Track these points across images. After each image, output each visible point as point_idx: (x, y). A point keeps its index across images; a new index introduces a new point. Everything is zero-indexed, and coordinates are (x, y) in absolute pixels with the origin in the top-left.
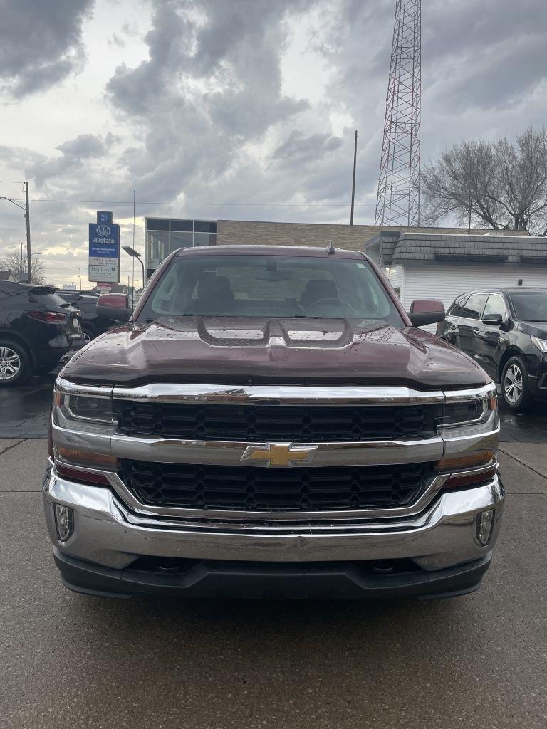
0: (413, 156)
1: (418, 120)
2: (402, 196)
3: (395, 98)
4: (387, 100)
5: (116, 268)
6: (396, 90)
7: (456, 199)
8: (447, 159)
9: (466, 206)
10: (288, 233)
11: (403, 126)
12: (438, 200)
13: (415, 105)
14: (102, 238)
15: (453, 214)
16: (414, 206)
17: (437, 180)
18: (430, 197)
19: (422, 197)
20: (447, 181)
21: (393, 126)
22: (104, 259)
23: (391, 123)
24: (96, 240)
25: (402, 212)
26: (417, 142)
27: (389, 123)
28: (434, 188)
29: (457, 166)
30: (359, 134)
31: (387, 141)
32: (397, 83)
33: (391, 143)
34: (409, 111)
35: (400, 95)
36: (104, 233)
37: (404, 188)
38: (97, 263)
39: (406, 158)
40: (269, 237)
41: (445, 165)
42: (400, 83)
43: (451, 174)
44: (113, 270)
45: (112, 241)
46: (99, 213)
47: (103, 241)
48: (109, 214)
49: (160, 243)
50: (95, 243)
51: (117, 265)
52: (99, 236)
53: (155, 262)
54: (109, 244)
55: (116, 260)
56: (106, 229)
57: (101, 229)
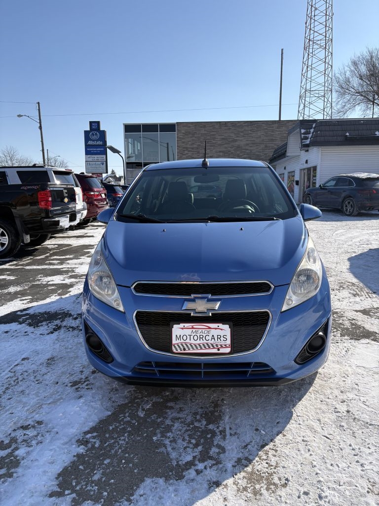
0: (327, 65)
1: (331, 37)
2: (318, 97)
3: (313, 21)
4: (306, 24)
5: (105, 163)
6: (313, 14)
7: (362, 95)
8: (355, 64)
9: (370, 101)
10: (230, 129)
11: (319, 42)
12: (348, 97)
13: (328, 25)
14: (93, 141)
15: (359, 108)
16: (328, 105)
17: (348, 81)
18: (342, 94)
19: (335, 95)
20: (355, 82)
21: (311, 43)
22: (96, 156)
23: (310, 40)
24: (90, 143)
25: (318, 110)
26: (330, 54)
27: (308, 41)
28: (344, 88)
29: (363, 69)
30: (284, 52)
31: (306, 55)
32: (313, 9)
33: (310, 57)
34: (324, 30)
35: (316, 18)
36: (94, 137)
37: (320, 92)
38: (91, 159)
39: (322, 68)
40: (216, 133)
41: (353, 68)
42: (316, 9)
43: (358, 75)
44: (103, 164)
45: (101, 143)
46: (91, 123)
47: (95, 143)
48: (98, 123)
49: (136, 142)
50: (89, 145)
51: (105, 160)
52: (91, 140)
53: (132, 157)
54: (99, 145)
55: (104, 156)
56: (96, 134)
57: (93, 134)
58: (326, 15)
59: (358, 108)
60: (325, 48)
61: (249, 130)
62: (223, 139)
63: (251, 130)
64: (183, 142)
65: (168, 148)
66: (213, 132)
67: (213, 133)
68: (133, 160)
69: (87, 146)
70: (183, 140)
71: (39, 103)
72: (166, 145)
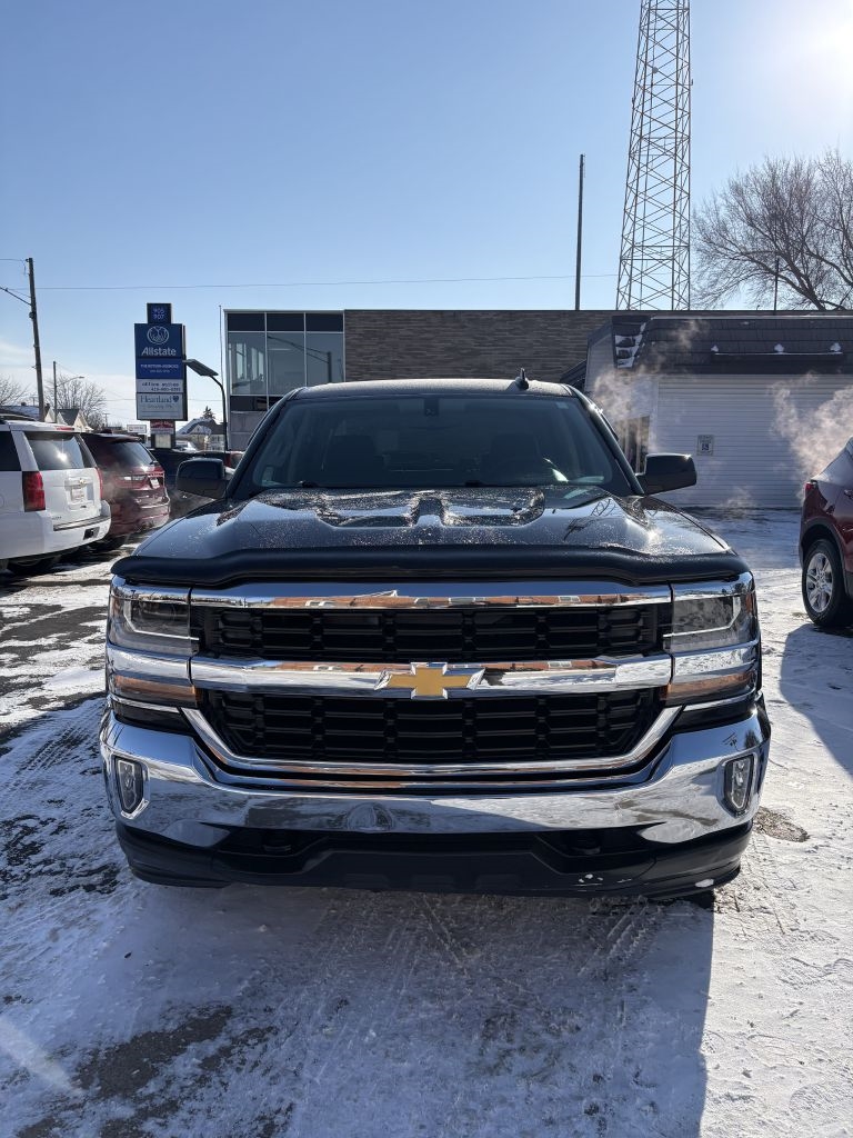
0: (678, 193)
1: (686, 132)
2: (660, 261)
3: (648, 96)
4: (633, 101)
5: (181, 397)
6: (648, 82)
7: (753, 260)
8: (737, 191)
9: (770, 271)
10: (463, 327)
11: (661, 143)
12: (722, 263)
13: (680, 106)
14: (156, 347)
15: (748, 286)
16: (682, 278)
17: (722, 229)
18: (710, 256)
19: (695, 257)
20: (739, 230)
21: (644, 143)
22: (161, 382)
23: (641, 137)
24: (147, 351)
25: (660, 288)
26: (684, 168)
27: (637, 138)
28: (715, 243)
29: (756, 204)
30: (585, 161)
31: (634, 169)
32: (649, 70)
33: (641, 173)
34: (671, 117)
35: (656, 90)
36: (158, 339)
37: (664, 249)
38: (148, 389)
39: (668, 198)
41: (733, 201)
42: (655, 71)
43: (744, 216)
44: (176, 399)
45: (173, 352)
46: (151, 307)
47: (158, 352)
48: (167, 307)
49: (254, 351)
50: (146, 357)
51: (182, 391)
52: (150, 345)
53: (244, 384)
54: (168, 357)
55: (180, 382)
56: (162, 332)
57: (154, 332)
58: (677, 84)
59: (744, 287)
60: (676, 155)
61: (506, 331)
62: (449, 349)
63: (510, 331)
64: (361, 355)
65: (329, 363)
66: (427, 332)
67: (426, 335)
68: (246, 392)
69: (140, 359)
70: (360, 350)
71: (31, 260)
72: (325, 358)
